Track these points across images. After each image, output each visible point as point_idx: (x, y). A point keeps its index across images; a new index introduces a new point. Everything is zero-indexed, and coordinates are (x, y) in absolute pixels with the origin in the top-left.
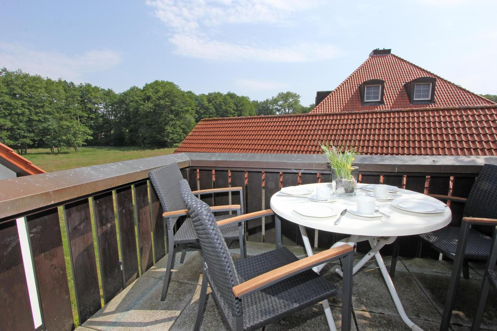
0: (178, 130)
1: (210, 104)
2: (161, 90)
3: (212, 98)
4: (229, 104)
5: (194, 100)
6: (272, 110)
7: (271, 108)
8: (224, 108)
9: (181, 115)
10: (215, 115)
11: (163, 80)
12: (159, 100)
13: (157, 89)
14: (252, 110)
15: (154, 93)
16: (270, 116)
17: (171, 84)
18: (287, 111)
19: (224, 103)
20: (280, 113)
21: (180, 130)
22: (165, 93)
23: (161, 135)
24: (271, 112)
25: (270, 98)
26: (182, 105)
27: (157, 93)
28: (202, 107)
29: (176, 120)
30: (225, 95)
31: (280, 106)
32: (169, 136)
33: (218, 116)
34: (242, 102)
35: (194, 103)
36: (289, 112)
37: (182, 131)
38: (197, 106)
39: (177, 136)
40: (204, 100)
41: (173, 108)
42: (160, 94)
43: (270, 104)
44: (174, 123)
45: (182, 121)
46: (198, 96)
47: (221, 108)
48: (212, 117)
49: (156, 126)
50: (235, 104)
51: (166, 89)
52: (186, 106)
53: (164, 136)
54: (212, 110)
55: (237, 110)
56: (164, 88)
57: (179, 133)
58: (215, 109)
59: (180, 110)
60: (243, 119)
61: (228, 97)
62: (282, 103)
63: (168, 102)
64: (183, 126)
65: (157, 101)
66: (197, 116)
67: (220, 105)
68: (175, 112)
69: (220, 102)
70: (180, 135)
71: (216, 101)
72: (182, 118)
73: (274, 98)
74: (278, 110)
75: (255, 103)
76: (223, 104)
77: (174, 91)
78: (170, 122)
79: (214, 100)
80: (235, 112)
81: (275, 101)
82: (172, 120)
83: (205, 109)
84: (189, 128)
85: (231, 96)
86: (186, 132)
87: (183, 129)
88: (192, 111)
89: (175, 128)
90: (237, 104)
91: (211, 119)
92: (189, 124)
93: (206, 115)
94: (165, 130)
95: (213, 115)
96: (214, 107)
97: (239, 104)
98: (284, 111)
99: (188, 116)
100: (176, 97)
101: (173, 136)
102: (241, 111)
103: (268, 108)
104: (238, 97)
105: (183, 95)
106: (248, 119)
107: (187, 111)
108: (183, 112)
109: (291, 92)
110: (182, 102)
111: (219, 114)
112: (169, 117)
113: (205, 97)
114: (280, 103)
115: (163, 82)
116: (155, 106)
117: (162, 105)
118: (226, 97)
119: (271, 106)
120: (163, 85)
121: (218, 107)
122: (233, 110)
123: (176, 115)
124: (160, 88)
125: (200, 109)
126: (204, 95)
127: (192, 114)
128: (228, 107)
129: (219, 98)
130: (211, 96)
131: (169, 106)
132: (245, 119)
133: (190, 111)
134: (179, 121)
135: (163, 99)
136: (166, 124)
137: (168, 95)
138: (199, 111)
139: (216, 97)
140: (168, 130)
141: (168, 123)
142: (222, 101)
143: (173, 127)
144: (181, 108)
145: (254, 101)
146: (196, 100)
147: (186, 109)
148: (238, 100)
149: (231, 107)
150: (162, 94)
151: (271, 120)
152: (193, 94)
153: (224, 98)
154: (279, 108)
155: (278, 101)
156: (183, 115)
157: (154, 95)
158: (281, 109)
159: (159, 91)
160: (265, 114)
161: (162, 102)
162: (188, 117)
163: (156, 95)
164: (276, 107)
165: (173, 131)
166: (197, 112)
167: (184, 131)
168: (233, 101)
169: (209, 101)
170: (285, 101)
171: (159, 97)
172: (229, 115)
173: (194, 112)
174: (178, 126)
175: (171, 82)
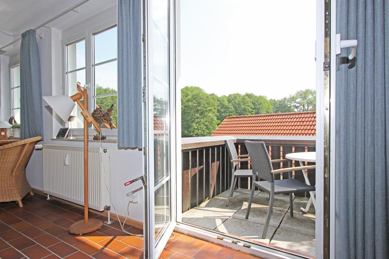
0: (202, 127)
1: (230, 104)
2: (190, 94)
3: (231, 99)
4: (247, 103)
5: (217, 101)
6: (290, 107)
7: (288, 105)
8: (243, 107)
9: (205, 114)
10: (234, 113)
11: (192, 86)
12: (188, 102)
13: (187, 93)
14: (269, 108)
15: (184, 97)
16: (287, 113)
17: (197, 88)
18: (306, 107)
19: (243, 102)
20: (299, 110)
21: (204, 127)
22: (193, 96)
23: (188, 131)
24: (289, 109)
25: (288, 97)
26: (206, 105)
27: (186, 96)
28: (223, 106)
29: (201, 118)
30: (244, 96)
31: (298, 103)
32: (195, 132)
33: (237, 114)
34: (260, 101)
35: (217, 103)
36: (308, 108)
37: (205, 127)
38: (219, 106)
39: (201, 131)
40: (225, 100)
41: (199, 108)
42: (189, 97)
43: (288, 101)
44: (199, 120)
45: (206, 119)
46: (220, 98)
47: (240, 107)
48: (232, 115)
49: (185, 124)
50: (253, 103)
51: (194, 93)
52: (209, 106)
53: (190, 132)
54: (232, 109)
55: (255, 109)
56: (193, 92)
57: (203, 129)
58: (234, 108)
59: (205, 109)
60: (263, 116)
61: (247, 97)
62: (300, 100)
63: (195, 103)
64: (206, 123)
65: (186, 103)
66: (218, 114)
67: (239, 105)
68: (200, 112)
69: (239, 101)
70: (204, 131)
71: (235, 101)
72: (205, 116)
73: (292, 96)
74: (297, 107)
75: (273, 102)
76: (241, 104)
77: (201, 94)
78: (196, 120)
79: (233, 100)
80: (253, 110)
81: (293, 99)
82: (198, 118)
83: (225, 108)
84: (211, 125)
85: (250, 96)
86: (208, 128)
87: (207, 126)
88: (214, 110)
89: (200, 125)
90: (255, 103)
91: (231, 117)
92: (212, 121)
93: (227, 113)
94: (191, 126)
95: (232, 114)
96: (234, 106)
97: (256, 103)
98: (303, 108)
99: (210, 114)
100: (202, 99)
101: (197, 132)
102: (258, 109)
103: (286, 106)
104: (256, 97)
105: (208, 97)
106: (267, 116)
107: (210, 110)
108: (207, 111)
109: (311, 89)
110: (206, 103)
111: (238, 112)
112: (195, 116)
113: (225, 98)
114: (298, 100)
115: (191, 87)
116: (185, 107)
117: (190, 106)
118: (245, 97)
119: (289, 104)
120: (192, 90)
121: (237, 106)
122: (251, 108)
123: (201, 114)
124: (189, 92)
125: (221, 109)
126: (225, 96)
127: (214, 112)
128: (247, 106)
129: (238, 98)
130: (231, 97)
131: (195, 107)
132: (265, 116)
133: (213, 110)
134: (203, 119)
135: (191, 101)
136: (192, 122)
137: (195, 98)
138: (220, 110)
139: (235, 97)
140: (193, 126)
141: (194, 120)
142: (241, 100)
143: (198, 124)
144: (206, 108)
145: (271, 100)
146: (218, 101)
147: (209, 109)
148: (256, 100)
149: (249, 106)
150: (190, 97)
151: (289, 117)
152: (216, 96)
153: (243, 98)
154: (297, 105)
155: (296, 99)
156: (207, 114)
157: (184, 98)
158: (300, 106)
159: (189, 94)
160: (282, 112)
161: (190, 103)
162: (211, 116)
163: (186, 98)
164: (294, 104)
165: (198, 127)
166: (218, 111)
167: (207, 127)
168: (251, 100)
169: (229, 101)
170: (304, 98)
171: (188, 99)
172: (247, 113)
173: (216, 111)
174: (202, 123)
175: (198, 87)
